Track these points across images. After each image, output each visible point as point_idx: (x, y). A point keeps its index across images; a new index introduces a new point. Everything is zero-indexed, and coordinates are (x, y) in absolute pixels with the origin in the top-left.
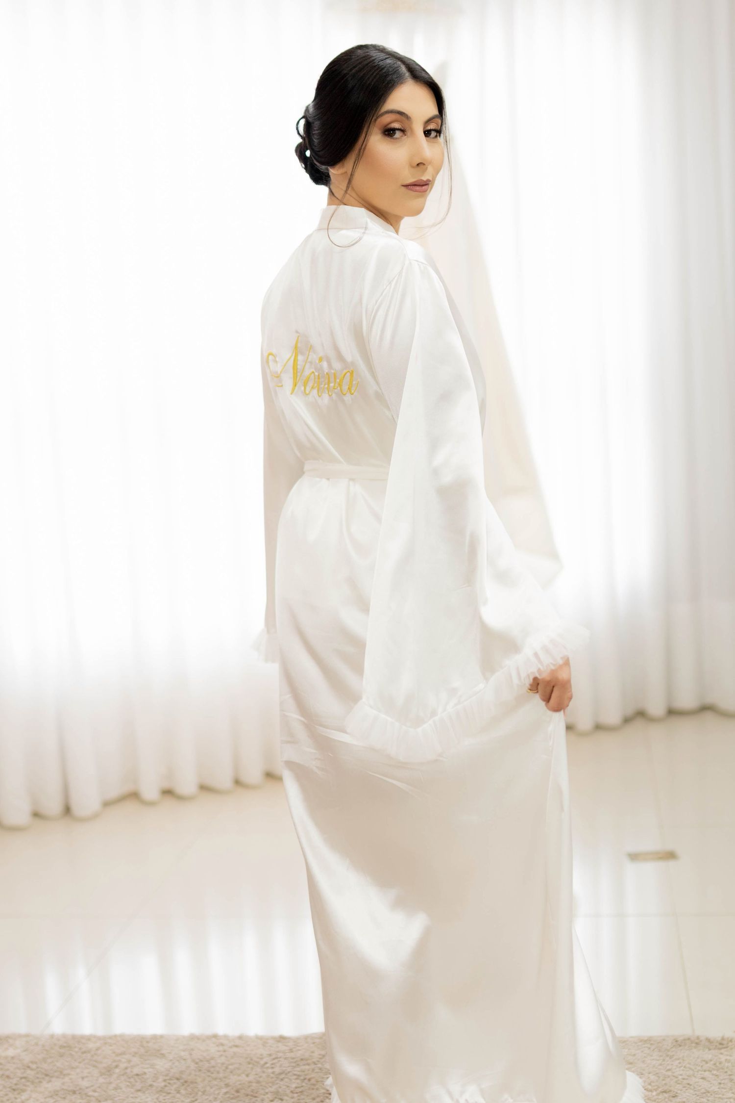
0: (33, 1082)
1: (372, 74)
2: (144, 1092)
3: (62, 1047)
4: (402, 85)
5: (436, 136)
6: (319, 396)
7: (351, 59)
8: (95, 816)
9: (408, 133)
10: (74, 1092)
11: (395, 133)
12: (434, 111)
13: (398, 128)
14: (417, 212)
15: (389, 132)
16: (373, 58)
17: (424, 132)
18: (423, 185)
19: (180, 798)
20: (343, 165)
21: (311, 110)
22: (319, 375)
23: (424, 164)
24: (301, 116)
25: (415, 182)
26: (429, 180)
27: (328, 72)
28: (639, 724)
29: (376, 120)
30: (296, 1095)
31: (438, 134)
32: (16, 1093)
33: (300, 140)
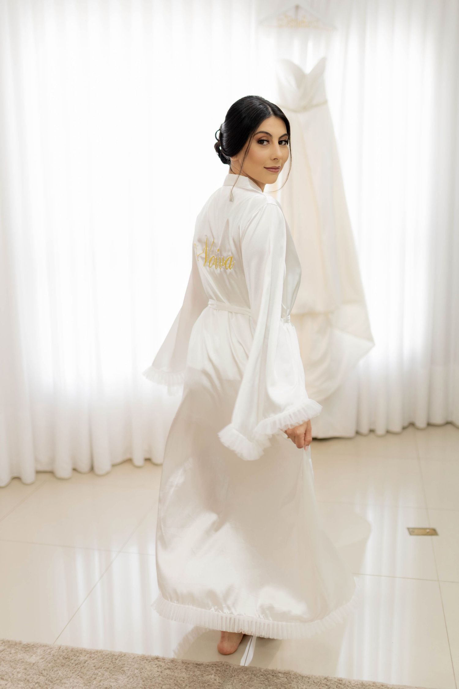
1: (253, 113)
3: (64, 658)
4: (268, 118)
5: (285, 144)
6: (216, 269)
7: (244, 103)
8: (108, 473)
9: (271, 143)
11: (264, 143)
12: (285, 132)
13: (265, 139)
14: (273, 181)
15: (261, 142)
16: (255, 104)
17: (279, 142)
18: (276, 169)
19: (155, 465)
20: (237, 156)
21: (223, 127)
22: (216, 258)
23: (277, 159)
24: (218, 129)
25: (272, 167)
26: (279, 167)
27: (232, 109)
28: (410, 430)
29: (254, 136)
31: (286, 143)
33: (217, 141)
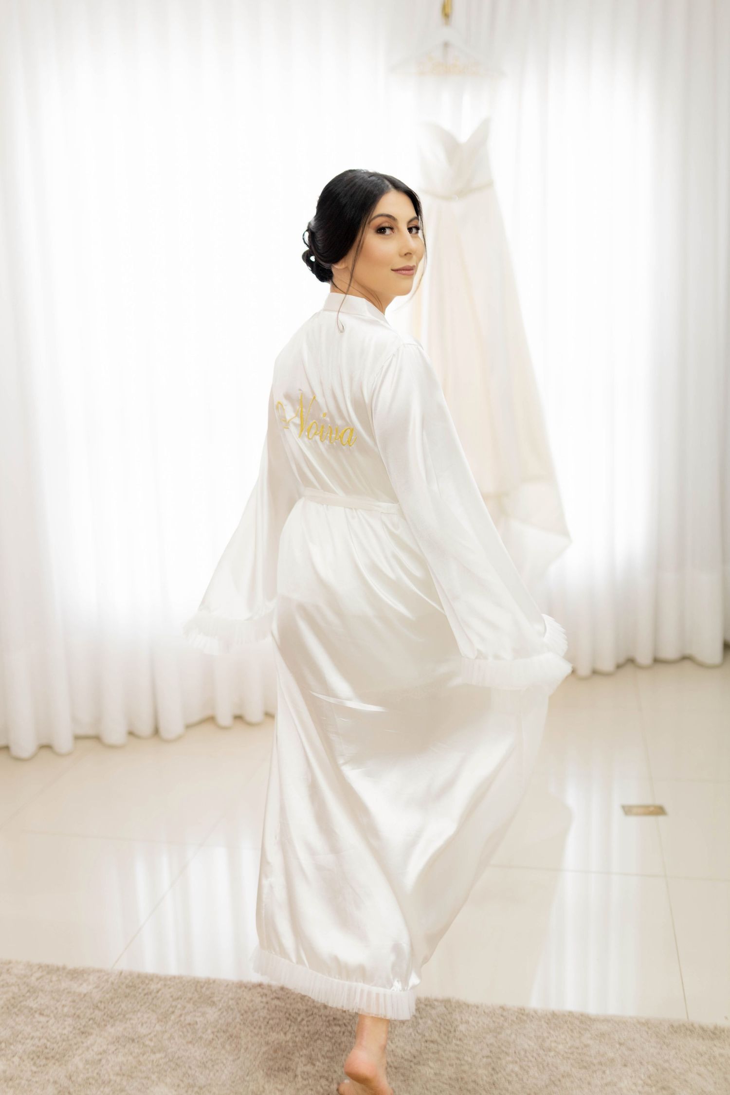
0: (99, 1025)
2: (194, 1045)
3: (128, 986)
4: (387, 195)
5: (417, 232)
6: (321, 441)
8: (179, 738)
9: (396, 230)
10: (133, 1040)
11: (386, 231)
12: (414, 214)
13: (387, 226)
14: (406, 291)
17: (408, 229)
18: (409, 270)
19: (250, 724)
20: (345, 262)
21: (315, 224)
22: (322, 426)
23: (410, 254)
24: (306, 229)
25: (403, 267)
26: (414, 266)
28: (628, 669)
30: (327, 1060)
31: (418, 230)
32: (83, 1036)
33: (307, 249)
